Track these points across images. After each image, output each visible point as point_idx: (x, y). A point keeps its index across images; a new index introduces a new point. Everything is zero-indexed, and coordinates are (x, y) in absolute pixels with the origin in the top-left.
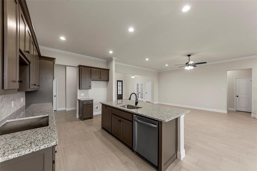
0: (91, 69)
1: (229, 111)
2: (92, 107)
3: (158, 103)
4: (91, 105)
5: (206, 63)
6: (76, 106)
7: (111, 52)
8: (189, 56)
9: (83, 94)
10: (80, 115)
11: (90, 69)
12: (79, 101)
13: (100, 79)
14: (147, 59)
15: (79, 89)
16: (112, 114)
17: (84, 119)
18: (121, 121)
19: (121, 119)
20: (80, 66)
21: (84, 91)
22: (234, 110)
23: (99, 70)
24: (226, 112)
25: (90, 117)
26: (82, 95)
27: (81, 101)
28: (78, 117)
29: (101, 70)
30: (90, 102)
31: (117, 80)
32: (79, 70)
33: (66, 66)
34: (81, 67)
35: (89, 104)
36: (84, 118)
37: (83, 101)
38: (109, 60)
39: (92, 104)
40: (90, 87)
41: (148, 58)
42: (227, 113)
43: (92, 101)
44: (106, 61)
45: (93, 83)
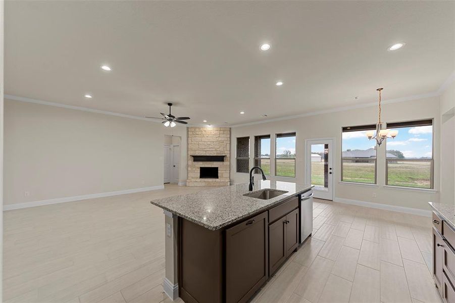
8: (170, 104)
42: (163, 188)
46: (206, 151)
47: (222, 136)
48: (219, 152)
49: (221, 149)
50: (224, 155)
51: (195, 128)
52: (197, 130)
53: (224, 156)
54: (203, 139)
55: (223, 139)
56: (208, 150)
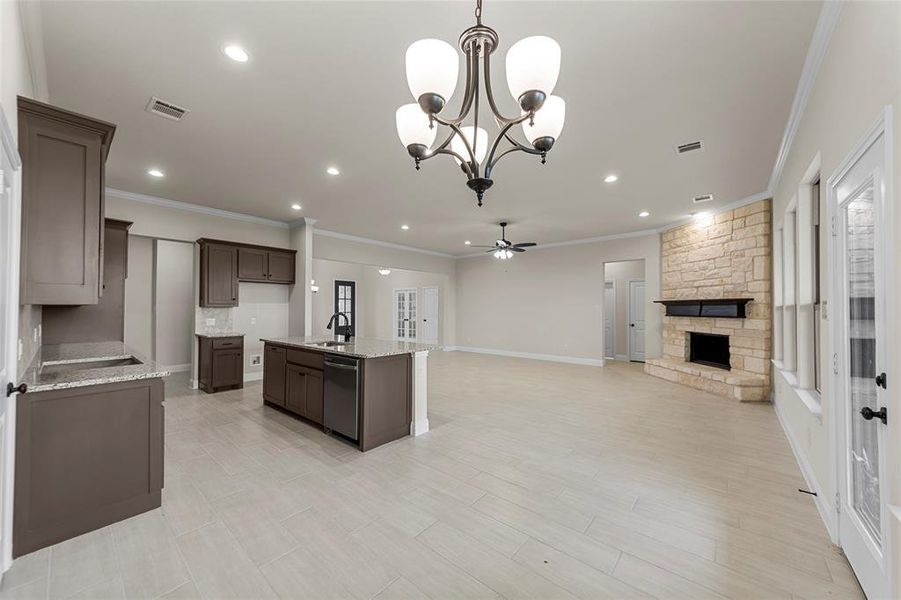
0: (238, 251)
1: (607, 363)
2: (240, 355)
3: (454, 348)
4: (237, 351)
5: (535, 244)
6: (189, 360)
7: (296, 207)
8: (503, 224)
9: (212, 322)
10: (202, 380)
11: (235, 249)
12: (200, 338)
13: (266, 278)
14: (405, 227)
15: (201, 305)
16: (288, 362)
17: (216, 390)
18: (304, 375)
19: (306, 370)
20: (203, 243)
21: (218, 311)
22: (626, 358)
23: (264, 252)
24: (600, 363)
25: (234, 382)
26: (209, 324)
27: (205, 338)
28: (196, 386)
29: (271, 254)
30: (236, 343)
31: (336, 281)
32: (201, 251)
33: (154, 241)
34: (207, 244)
35: (231, 348)
36: (214, 386)
37: (213, 339)
38: (296, 226)
39: (240, 347)
40: (234, 301)
41: (409, 226)
42: (601, 365)
43: (240, 340)
44: (286, 225)
45: (245, 290)
46: (698, 287)
47: (739, 234)
48: (730, 287)
49: (738, 278)
50: (745, 296)
51: (673, 231)
52: (678, 233)
53: (746, 301)
54: (692, 256)
55: (741, 245)
56: (702, 283)
